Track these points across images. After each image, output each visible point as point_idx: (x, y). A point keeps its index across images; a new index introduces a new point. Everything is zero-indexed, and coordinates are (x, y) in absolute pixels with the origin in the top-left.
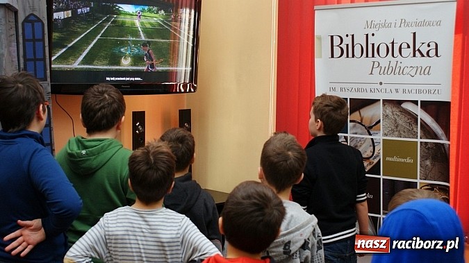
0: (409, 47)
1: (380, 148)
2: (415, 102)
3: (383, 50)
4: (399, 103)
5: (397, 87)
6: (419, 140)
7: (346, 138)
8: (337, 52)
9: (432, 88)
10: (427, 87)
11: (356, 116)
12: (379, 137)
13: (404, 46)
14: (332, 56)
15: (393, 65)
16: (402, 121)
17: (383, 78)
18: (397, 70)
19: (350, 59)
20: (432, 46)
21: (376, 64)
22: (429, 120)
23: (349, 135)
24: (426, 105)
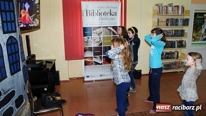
0: (109, 13)
1: (102, 39)
2: (111, 27)
3: (102, 14)
4: (107, 27)
5: (106, 23)
6: (112, 36)
7: (92, 38)
8: (88, 14)
9: (115, 23)
10: (114, 23)
11: (95, 31)
12: (102, 36)
13: (108, 13)
14: (87, 16)
15: (105, 18)
16: (108, 31)
17: (103, 21)
18: (106, 19)
19: (93, 16)
20: (115, 13)
21: (101, 18)
22: (114, 31)
23: (92, 37)
24: (113, 27)
